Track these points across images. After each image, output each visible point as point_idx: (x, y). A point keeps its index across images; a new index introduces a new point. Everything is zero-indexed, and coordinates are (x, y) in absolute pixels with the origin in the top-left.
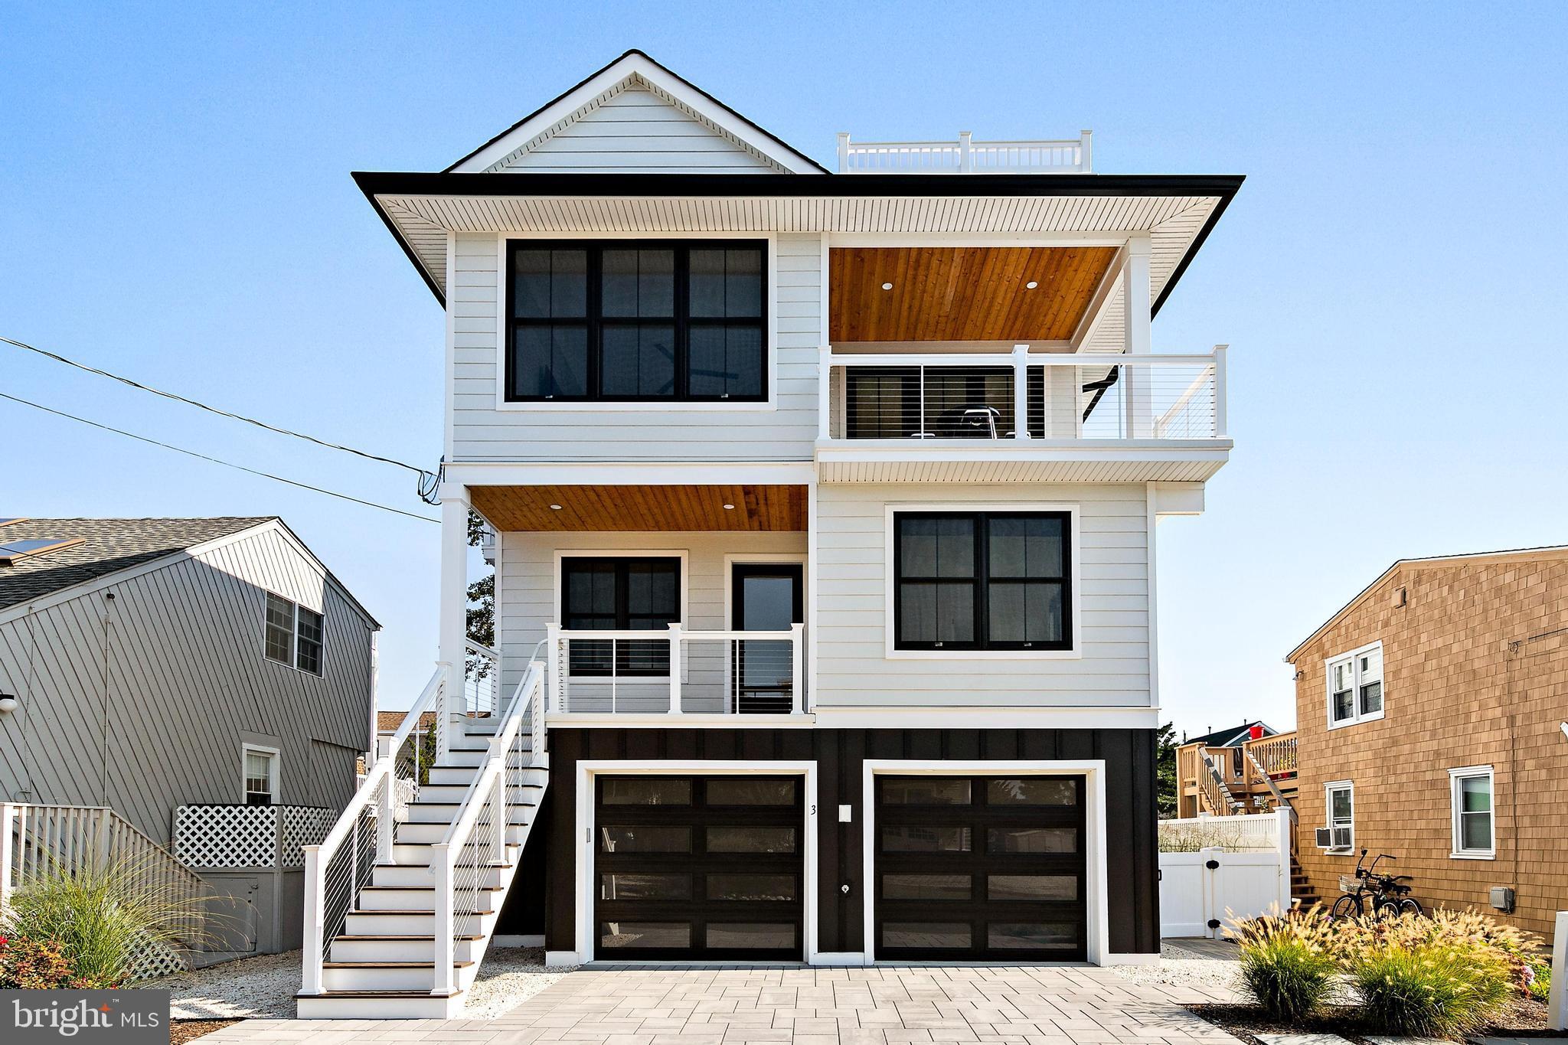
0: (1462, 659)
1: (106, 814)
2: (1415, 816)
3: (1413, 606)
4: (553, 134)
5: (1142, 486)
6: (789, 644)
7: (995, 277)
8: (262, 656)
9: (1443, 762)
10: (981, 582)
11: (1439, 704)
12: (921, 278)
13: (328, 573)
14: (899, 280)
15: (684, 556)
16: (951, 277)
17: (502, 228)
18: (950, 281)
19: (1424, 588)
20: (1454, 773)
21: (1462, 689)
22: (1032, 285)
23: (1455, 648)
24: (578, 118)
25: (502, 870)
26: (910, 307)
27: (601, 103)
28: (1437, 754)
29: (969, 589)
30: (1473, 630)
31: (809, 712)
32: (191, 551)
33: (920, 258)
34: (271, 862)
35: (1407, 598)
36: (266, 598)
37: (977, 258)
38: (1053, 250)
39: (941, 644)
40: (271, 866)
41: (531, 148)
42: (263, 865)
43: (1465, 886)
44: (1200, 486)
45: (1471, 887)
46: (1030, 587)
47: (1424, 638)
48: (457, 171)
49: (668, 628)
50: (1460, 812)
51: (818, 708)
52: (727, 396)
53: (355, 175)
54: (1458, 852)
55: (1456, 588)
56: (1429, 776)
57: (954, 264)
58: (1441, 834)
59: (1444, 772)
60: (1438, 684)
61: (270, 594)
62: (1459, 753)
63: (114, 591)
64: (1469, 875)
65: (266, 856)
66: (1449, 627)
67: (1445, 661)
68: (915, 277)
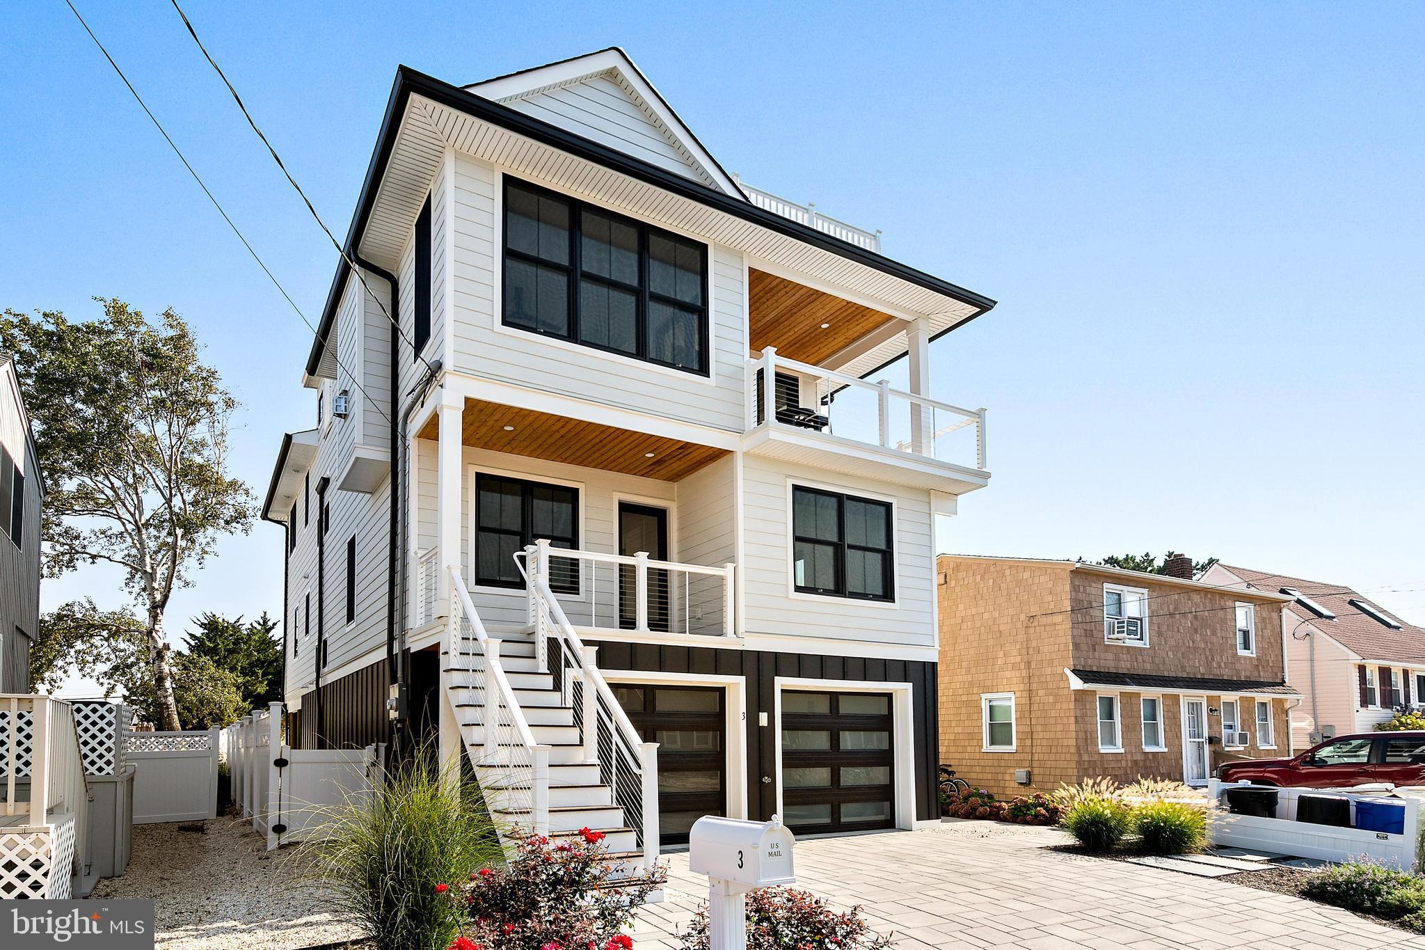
0: (990, 623)
2: (954, 724)
3: (953, 585)
4: (543, 92)
5: (928, 492)
6: (722, 578)
7: (808, 314)
9: (975, 690)
10: (840, 546)
11: (972, 651)
15: (582, 487)
16: (783, 305)
17: (500, 160)
18: (780, 308)
19: (961, 575)
20: (984, 696)
21: (991, 642)
22: (825, 326)
23: (986, 616)
24: (563, 85)
27: (583, 80)
28: (971, 684)
29: (832, 551)
30: (1000, 605)
31: (739, 636)
34: (108, 769)
35: (948, 580)
37: (811, 298)
39: (822, 591)
40: (108, 774)
41: (523, 97)
42: (97, 773)
43: (993, 770)
44: (955, 498)
45: (998, 770)
47: (961, 607)
50: (988, 722)
51: (746, 634)
52: (680, 366)
54: (986, 746)
55: (986, 577)
56: (964, 698)
57: (793, 298)
58: (975, 737)
59: (977, 695)
60: (971, 638)
62: (988, 683)
64: (996, 763)
65: (100, 763)
66: (980, 602)
67: (978, 624)
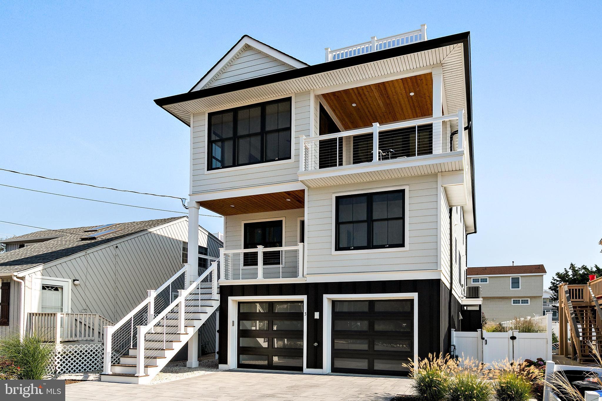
1: (97, 316)
5: (435, 175)
7: (394, 94)
8: (181, 263)
10: (370, 221)
12: (365, 100)
13: (209, 233)
14: (357, 101)
15: (284, 219)
16: (377, 97)
17: (206, 109)
18: (377, 98)
22: (412, 94)
24: (230, 64)
25: (181, 335)
26: (369, 111)
27: (237, 57)
29: (365, 225)
31: (304, 277)
32: (150, 230)
33: (359, 91)
36: (182, 244)
37: (382, 87)
38: (411, 78)
39: (353, 248)
41: (214, 79)
44: (461, 172)
46: (390, 222)
48: (194, 91)
49: (257, 247)
51: (308, 275)
52: (277, 159)
53: (155, 101)
57: (374, 92)
61: (183, 242)
63: (118, 245)
68: (362, 99)
